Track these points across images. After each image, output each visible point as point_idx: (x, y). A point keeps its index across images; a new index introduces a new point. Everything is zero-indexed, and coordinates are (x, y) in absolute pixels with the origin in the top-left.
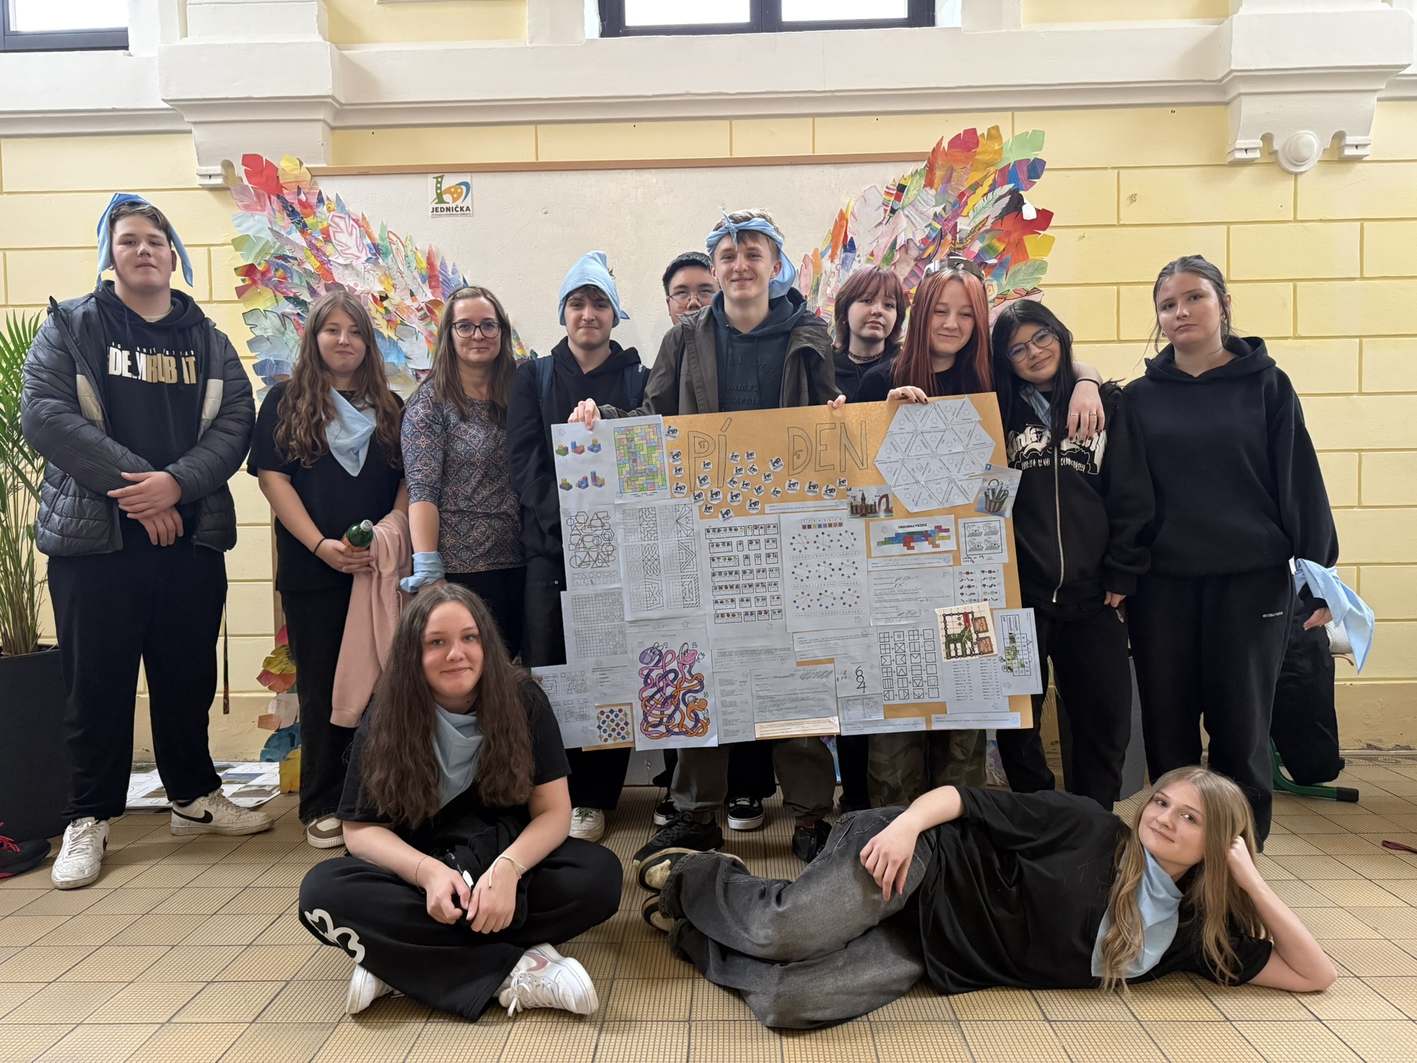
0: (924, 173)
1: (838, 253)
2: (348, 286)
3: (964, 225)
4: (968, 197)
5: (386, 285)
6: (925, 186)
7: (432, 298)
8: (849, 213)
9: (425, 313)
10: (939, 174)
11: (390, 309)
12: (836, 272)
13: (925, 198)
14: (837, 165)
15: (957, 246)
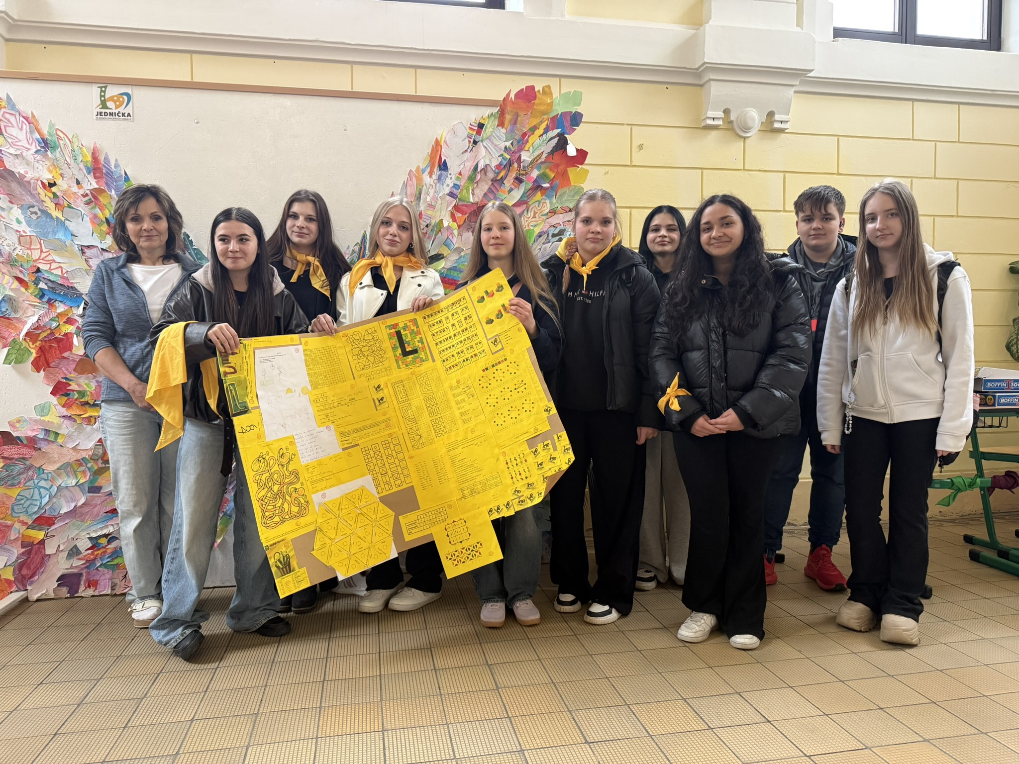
0: (497, 116)
1: (435, 170)
2: (19, 173)
3: (526, 157)
4: (529, 137)
5: (55, 174)
6: (498, 126)
7: (96, 186)
8: (443, 141)
9: (90, 199)
10: (508, 117)
11: (58, 194)
12: (434, 185)
13: (498, 134)
14: (433, 104)
15: (521, 172)
